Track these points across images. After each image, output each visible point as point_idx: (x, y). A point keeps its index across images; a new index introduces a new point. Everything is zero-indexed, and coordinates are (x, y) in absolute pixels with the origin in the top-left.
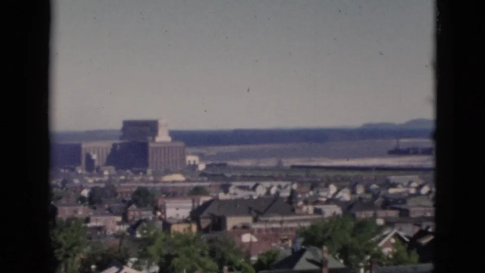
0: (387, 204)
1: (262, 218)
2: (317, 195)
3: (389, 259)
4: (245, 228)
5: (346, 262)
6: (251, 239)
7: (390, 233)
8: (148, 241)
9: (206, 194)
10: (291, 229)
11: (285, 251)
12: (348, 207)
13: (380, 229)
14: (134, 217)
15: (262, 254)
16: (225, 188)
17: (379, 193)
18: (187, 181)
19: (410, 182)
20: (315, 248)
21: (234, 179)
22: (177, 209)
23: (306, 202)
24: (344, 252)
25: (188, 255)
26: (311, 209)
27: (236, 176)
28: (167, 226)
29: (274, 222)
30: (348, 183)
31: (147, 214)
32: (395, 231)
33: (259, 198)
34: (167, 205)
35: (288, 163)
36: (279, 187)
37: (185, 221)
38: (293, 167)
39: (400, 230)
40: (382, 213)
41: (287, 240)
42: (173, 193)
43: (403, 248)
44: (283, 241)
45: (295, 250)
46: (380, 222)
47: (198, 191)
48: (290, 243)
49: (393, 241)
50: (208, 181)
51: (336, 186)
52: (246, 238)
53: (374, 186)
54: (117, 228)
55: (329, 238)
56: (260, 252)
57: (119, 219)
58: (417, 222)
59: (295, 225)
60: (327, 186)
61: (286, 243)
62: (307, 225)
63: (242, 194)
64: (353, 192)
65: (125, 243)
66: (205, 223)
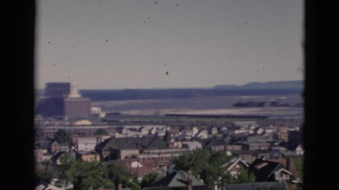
0: (234, 141)
1: (146, 151)
2: (184, 135)
3: (234, 179)
4: (134, 158)
5: (205, 181)
6: (138, 165)
7: (235, 161)
8: (65, 167)
9: (107, 134)
10: (166, 158)
11: (161, 173)
12: (206, 143)
13: (229, 158)
14: (56, 151)
15: (146, 176)
16: (120, 130)
17: (228, 133)
18: (93, 125)
19: (250, 126)
20: (183, 171)
21: (126, 123)
22: (86, 144)
23: (177, 140)
24: (204, 175)
25: (93, 176)
26: (180, 144)
27: (128, 122)
28: (79, 156)
29: (154, 153)
30: (206, 127)
31: (65, 148)
32: (239, 160)
33: (144, 137)
34: (79, 142)
35: (163, 112)
36: (158, 129)
37: (92, 153)
38: (167, 115)
39: (243, 159)
40: (230, 147)
41: (163, 166)
42: (83, 134)
43: (245, 172)
44: (161, 166)
45: (169, 173)
46: (229, 153)
47: (100, 132)
48: (165, 168)
49: (238, 166)
50: (107, 125)
51: (198, 128)
52: (135, 164)
53: (224, 129)
54: (44, 158)
55: (193, 165)
56: (145, 174)
57: (45, 151)
58: (255, 153)
59: (168, 156)
60: (191, 128)
61: (163, 168)
62: (177, 155)
63: (131, 134)
64: (210, 132)
65: (50, 168)
66: (106, 154)
